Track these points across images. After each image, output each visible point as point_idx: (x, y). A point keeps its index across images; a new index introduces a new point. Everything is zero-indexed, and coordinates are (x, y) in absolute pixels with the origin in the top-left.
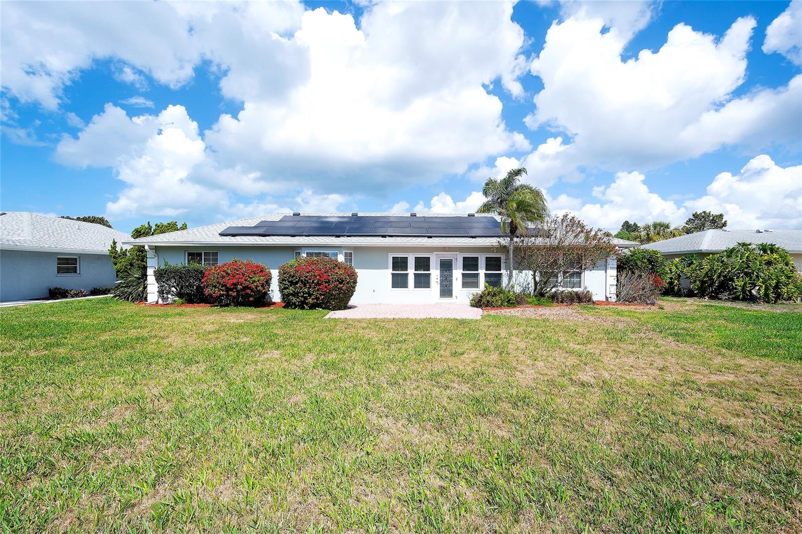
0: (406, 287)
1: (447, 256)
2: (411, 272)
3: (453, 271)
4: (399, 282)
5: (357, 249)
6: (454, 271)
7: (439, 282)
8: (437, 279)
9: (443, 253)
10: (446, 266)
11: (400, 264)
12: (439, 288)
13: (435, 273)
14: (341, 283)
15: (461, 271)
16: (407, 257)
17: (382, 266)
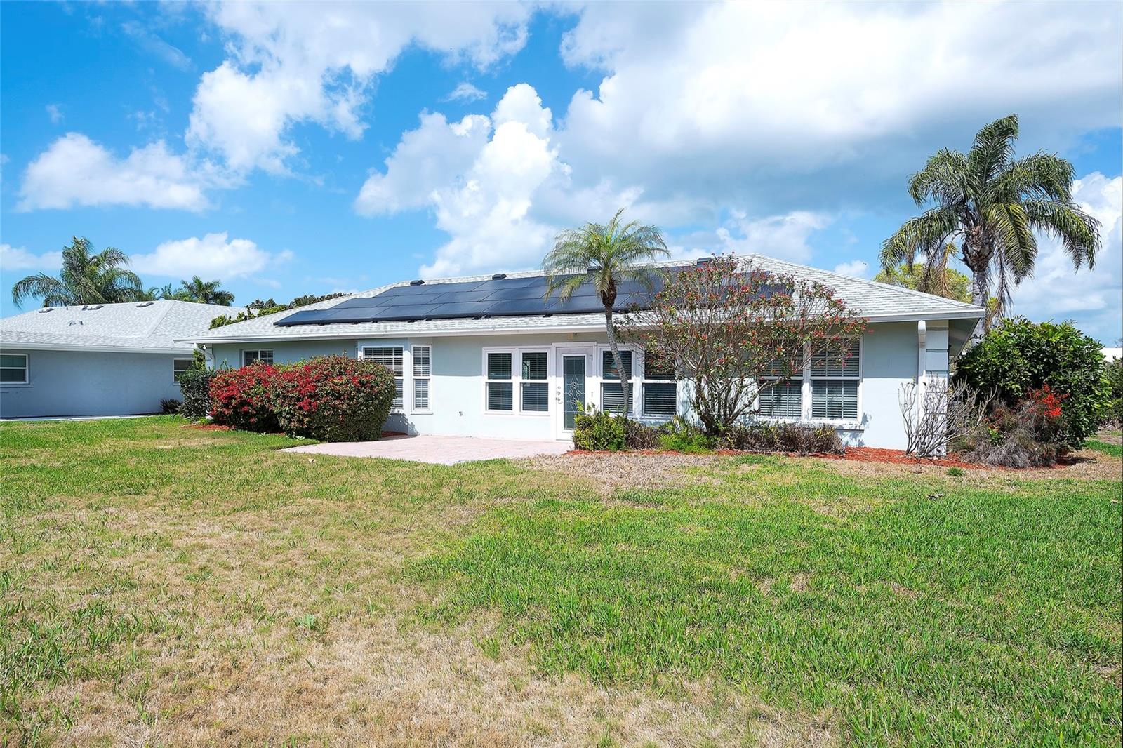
0: (511, 408)
1: (575, 349)
2: (517, 380)
3: (586, 377)
4: (499, 398)
5: (437, 340)
6: (587, 379)
7: (562, 400)
8: (559, 394)
9: (569, 344)
10: (574, 369)
11: (499, 365)
12: (563, 411)
13: (555, 383)
14: (338, 398)
15: (601, 380)
16: (510, 354)
17: (473, 371)
